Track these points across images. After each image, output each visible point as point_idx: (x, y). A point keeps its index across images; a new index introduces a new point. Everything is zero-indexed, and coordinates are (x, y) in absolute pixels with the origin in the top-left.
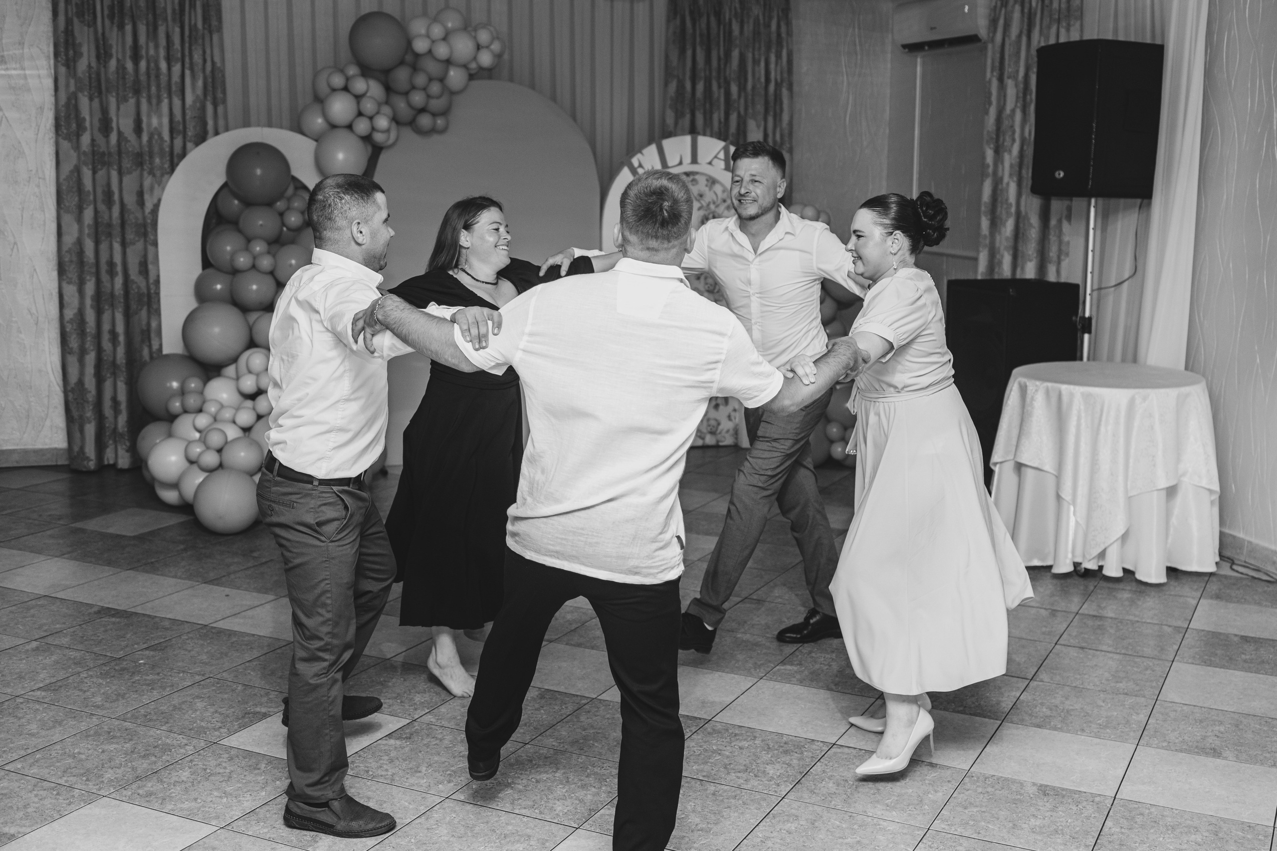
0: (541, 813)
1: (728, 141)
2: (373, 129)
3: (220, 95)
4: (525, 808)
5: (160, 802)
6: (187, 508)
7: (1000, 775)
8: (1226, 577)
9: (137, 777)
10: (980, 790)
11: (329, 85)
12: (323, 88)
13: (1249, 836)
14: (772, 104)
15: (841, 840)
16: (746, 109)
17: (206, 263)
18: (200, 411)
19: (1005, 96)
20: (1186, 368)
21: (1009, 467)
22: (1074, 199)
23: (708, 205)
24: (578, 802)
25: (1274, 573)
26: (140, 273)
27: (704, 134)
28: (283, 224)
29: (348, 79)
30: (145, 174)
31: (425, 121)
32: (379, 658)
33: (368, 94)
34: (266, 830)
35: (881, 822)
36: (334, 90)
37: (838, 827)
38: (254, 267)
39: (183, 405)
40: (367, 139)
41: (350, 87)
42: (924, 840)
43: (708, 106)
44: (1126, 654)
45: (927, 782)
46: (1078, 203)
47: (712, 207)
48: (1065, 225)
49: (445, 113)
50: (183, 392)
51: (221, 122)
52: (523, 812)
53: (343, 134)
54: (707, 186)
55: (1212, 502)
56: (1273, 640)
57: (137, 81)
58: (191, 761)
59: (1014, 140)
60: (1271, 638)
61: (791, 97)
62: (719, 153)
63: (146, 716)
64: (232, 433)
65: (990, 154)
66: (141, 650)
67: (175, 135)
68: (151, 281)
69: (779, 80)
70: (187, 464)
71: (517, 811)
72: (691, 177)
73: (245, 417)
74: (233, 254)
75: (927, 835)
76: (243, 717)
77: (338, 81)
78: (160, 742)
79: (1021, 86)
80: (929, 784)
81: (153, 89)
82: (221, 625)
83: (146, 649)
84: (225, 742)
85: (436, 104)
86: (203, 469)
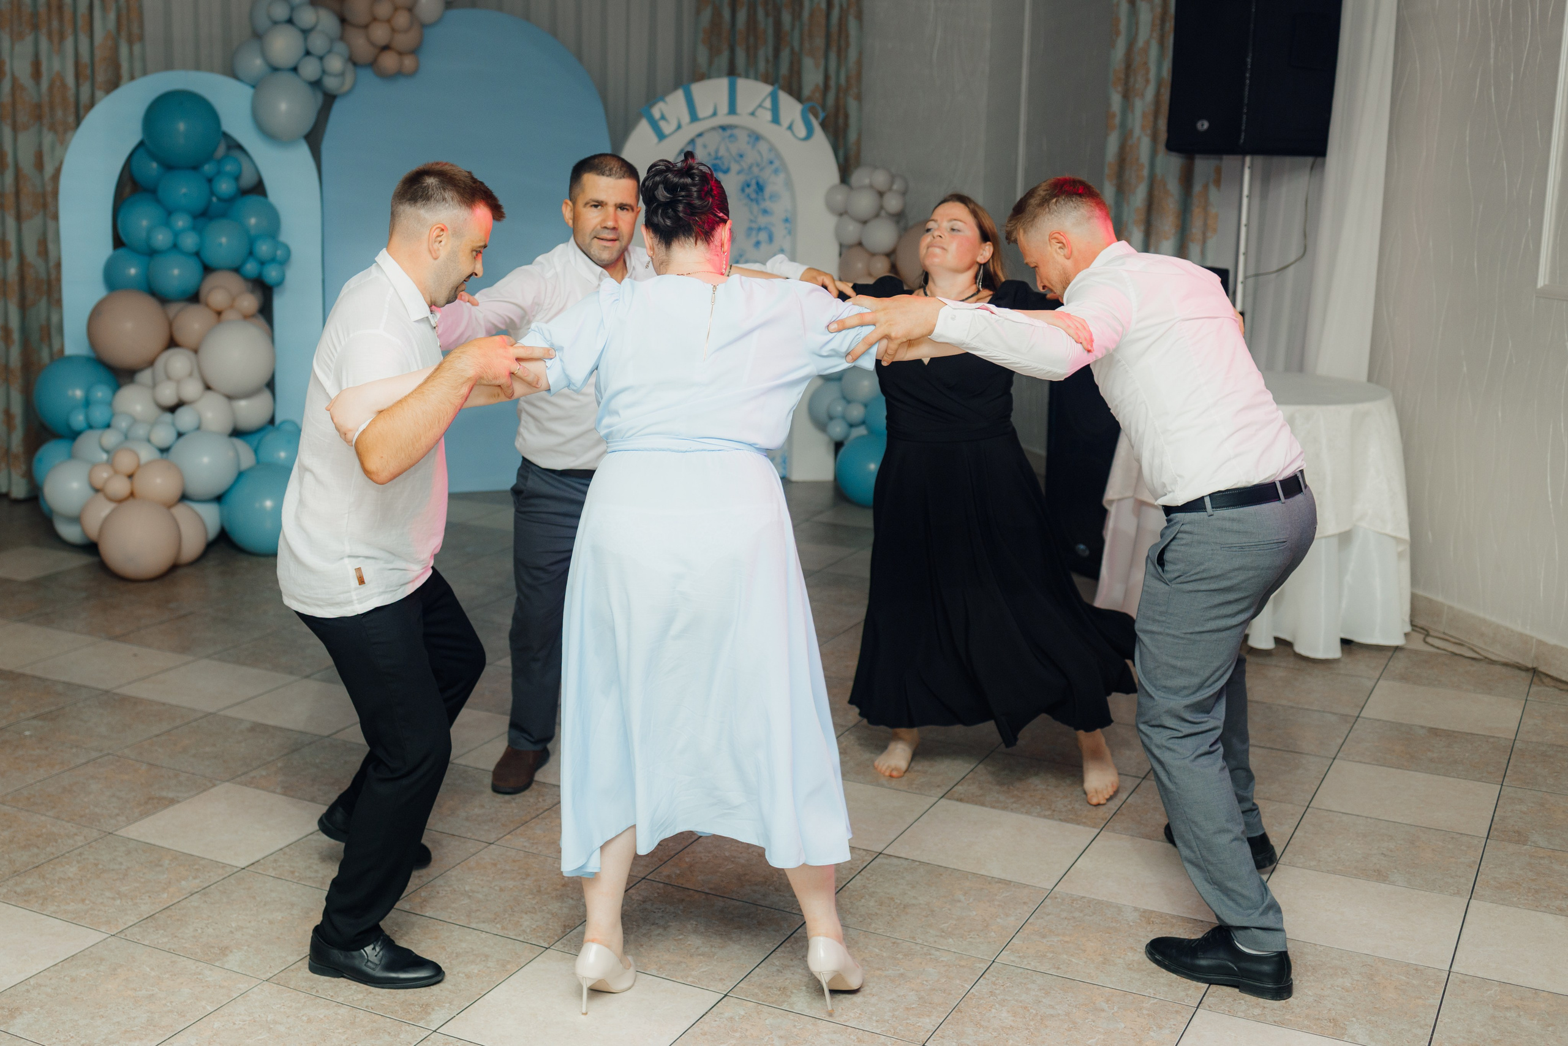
0: (503, 928)
1: (776, 86)
2: (324, 72)
3: (135, 30)
4: (484, 922)
5: (40, 902)
6: (91, 548)
7: (1093, 896)
8: (1416, 652)
9: (15, 872)
10: (1064, 915)
11: (269, 17)
12: (262, 22)
13: (1414, 982)
14: (835, 36)
15: (879, 972)
16: (801, 44)
17: (118, 242)
18: (108, 426)
19: (1137, 24)
20: (1370, 379)
21: (1128, 505)
22: (1225, 157)
23: (750, 167)
24: (550, 916)
25: (1481, 648)
26: (39, 253)
27: (747, 76)
28: (212, 193)
29: (292, 9)
30: (45, 131)
31: (389, 61)
32: (316, 735)
33: (319, 28)
34: (165, 940)
35: (933, 951)
36: (275, 23)
37: (877, 955)
38: (175, 246)
39: (87, 418)
40: (316, 84)
41: (296, 19)
42: (986, 975)
43: (752, 40)
44: (1272, 749)
45: (996, 903)
46: (1229, 162)
47: (755, 170)
48: (1213, 192)
49: (414, 51)
50: (87, 403)
51: (138, 65)
52: (482, 926)
53: (287, 78)
54: (748, 143)
55: (1400, 555)
56: (1472, 734)
57: (35, 14)
58: (80, 854)
59: (1147, 81)
60: (1469, 732)
61: (861, 27)
62: (764, 100)
63: (28, 799)
64: (146, 454)
65: (1116, 100)
66: (28, 719)
67: (81, 81)
68: (52, 264)
69: (845, 5)
70: (90, 492)
71: (473, 926)
72: (729, 132)
73: (163, 435)
74: (150, 231)
75: (991, 968)
76: (146, 803)
77: (280, 12)
78: (44, 830)
79: (1159, 10)
80: (999, 906)
81: (55, 24)
82: (126, 691)
83: (34, 718)
84: (122, 832)
85: (403, 41)
86: (111, 499)
